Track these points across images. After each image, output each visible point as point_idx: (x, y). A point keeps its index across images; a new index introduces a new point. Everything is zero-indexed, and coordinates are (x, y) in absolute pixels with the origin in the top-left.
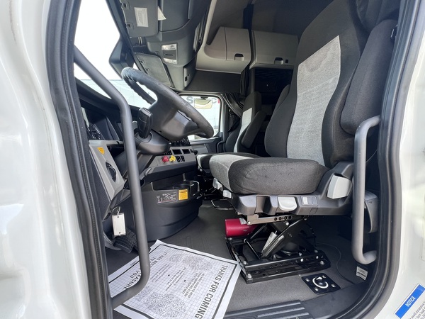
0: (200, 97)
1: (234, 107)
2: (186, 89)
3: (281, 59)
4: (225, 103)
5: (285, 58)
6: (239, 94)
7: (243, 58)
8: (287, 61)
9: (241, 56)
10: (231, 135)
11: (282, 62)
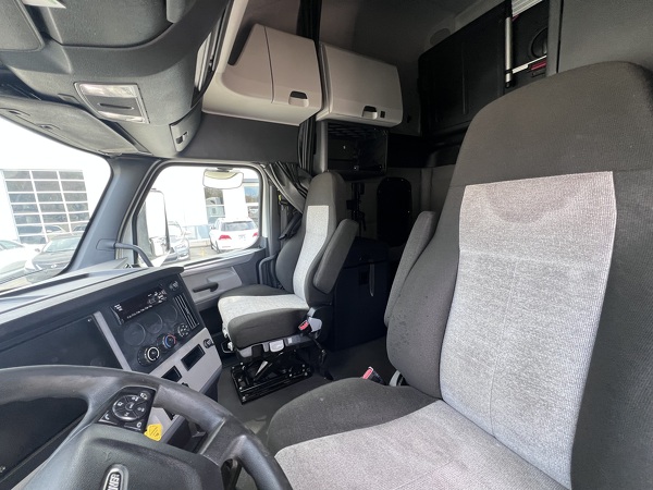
0: (216, 169)
1: (289, 192)
2: (182, 154)
3: (373, 110)
4: (270, 183)
5: (380, 108)
6: (298, 165)
7: (306, 101)
8: (383, 114)
9: (303, 96)
10: (287, 246)
11: (375, 115)
